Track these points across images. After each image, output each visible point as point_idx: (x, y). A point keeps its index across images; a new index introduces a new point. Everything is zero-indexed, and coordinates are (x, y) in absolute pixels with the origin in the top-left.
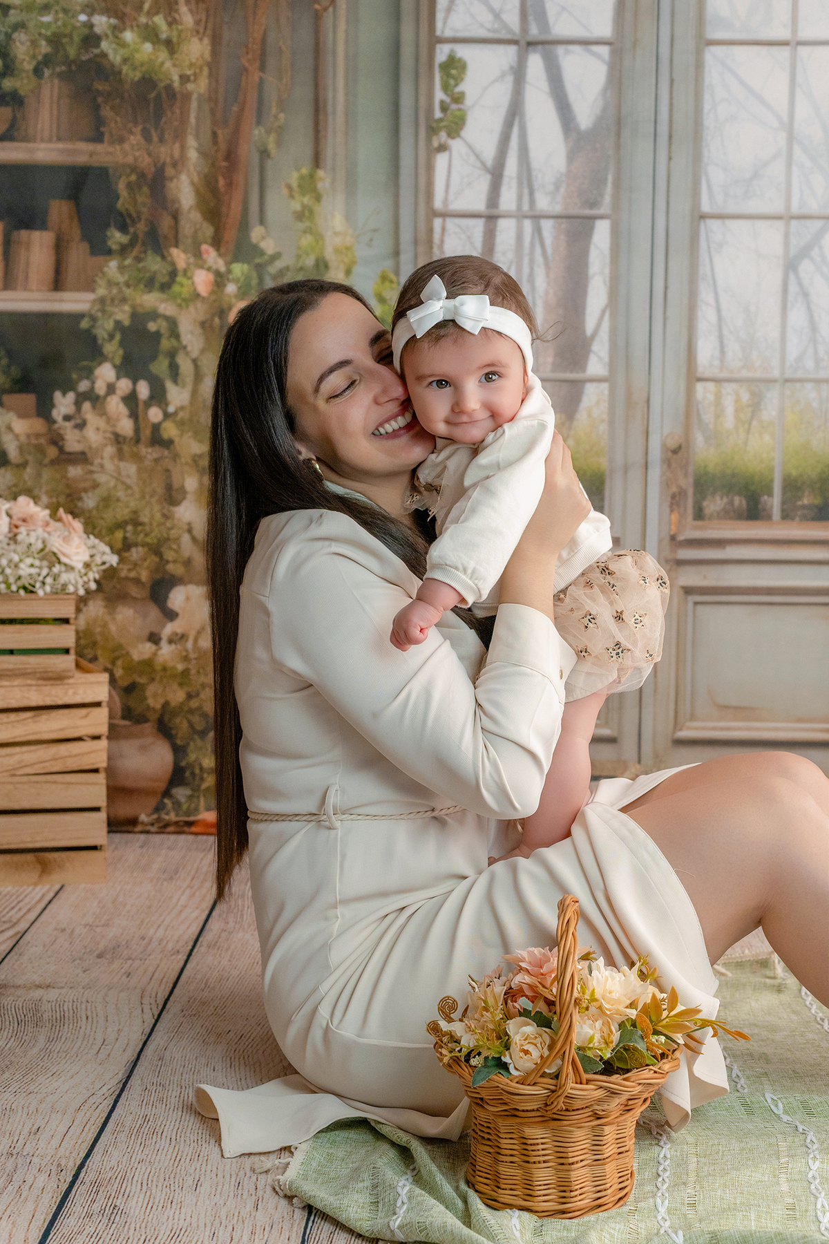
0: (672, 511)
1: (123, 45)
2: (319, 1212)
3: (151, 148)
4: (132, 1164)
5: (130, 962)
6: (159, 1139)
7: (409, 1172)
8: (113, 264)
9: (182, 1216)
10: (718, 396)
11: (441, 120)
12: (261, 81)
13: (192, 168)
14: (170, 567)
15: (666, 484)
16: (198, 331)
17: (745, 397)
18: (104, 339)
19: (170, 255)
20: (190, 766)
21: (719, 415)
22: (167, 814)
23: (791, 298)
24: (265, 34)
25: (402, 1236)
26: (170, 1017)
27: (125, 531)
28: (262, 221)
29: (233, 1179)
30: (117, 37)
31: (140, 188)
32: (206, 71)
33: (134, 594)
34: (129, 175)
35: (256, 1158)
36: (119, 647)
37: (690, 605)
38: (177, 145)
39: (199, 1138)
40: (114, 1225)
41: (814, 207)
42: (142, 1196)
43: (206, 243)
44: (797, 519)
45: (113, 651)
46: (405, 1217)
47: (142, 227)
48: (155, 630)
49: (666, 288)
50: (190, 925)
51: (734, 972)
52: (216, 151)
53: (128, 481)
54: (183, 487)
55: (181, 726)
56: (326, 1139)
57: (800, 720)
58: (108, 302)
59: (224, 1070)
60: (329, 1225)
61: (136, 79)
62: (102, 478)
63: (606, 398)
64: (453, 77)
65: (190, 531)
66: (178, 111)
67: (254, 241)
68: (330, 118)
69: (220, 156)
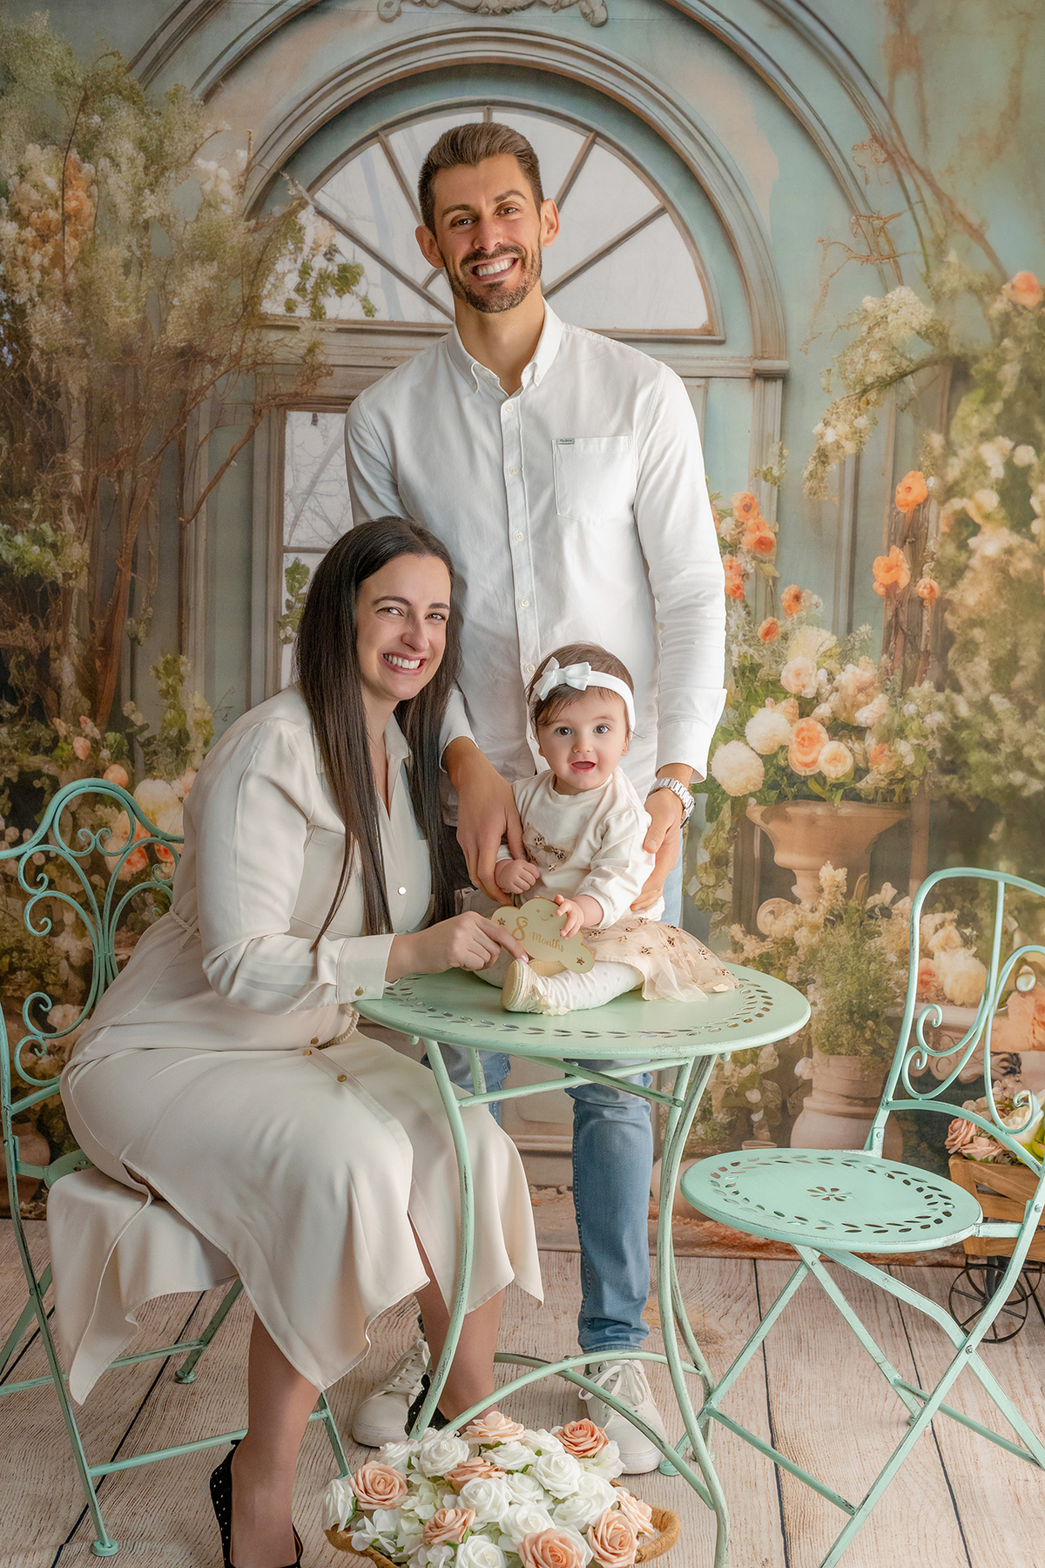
1: (17, 547)
3: (38, 633)
11: (287, 616)
12: (133, 581)
13: (73, 652)
14: (51, 988)
19: (53, 724)
22: (44, 1203)
24: (136, 540)
27: (12, 957)
28: (132, 698)
30: (10, 541)
31: (28, 667)
32: (85, 569)
34: (18, 656)
38: (60, 632)
43: (84, 715)
52: (94, 638)
54: (62, 921)
55: (58, 1126)
61: (26, 576)
64: (298, 581)
65: (67, 958)
67: (126, 714)
68: (192, 612)
69: (97, 643)
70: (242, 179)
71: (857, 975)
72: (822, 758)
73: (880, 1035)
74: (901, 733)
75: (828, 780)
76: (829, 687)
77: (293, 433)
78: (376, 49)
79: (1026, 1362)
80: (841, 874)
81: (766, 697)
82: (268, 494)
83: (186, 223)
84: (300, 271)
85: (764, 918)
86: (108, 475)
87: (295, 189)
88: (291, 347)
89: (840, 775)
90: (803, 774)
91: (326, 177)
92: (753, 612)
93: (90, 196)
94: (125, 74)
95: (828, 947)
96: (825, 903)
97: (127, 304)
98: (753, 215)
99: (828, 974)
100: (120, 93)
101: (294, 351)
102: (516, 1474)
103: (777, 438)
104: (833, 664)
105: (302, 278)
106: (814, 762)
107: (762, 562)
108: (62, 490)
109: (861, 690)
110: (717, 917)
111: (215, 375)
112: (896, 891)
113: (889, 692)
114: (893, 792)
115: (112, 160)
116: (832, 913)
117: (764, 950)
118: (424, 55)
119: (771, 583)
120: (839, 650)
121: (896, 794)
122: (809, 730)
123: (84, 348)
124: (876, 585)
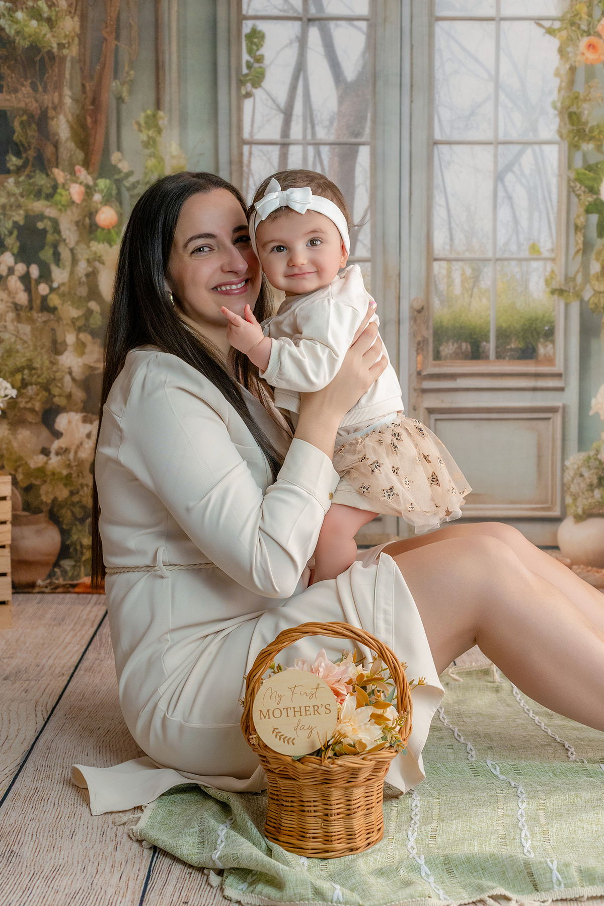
0: (418, 354)
1: (16, 22)
2: (162, 850)
3: (38, 96)
4: (25, 821)
5: (28, 682)
6: (45, 804)
7: (228, 821)
8: (11, 180)
9: (62, 856)
10: (449, 271)
11: (247, 75)
12: (117, 47)
13: (67, 111)
14: (57, 400)
15: (413, 335)
16: (74, 228)
17: (469, 272)
18: (5, 235)
19: (52, 173)
20: (74, 544)
21: (450, 284)
22: (57, 579)
23: (499, 201)
24: (119, 10)
25: (221, 864)
26: (55, 720)
27: (23, 374)
28: (119, 149)
29: (99, 830)
30: (11, 17)
31: (30, 125)
32: (76, 40)
33: (30, 420)
34: (21, 116)
35: (117, 815)
36: (20, 458)
37: (432, 421)
38: (57, 94)
39: (75, 802)
40: (11, 864)
41: (514, 135)
42: (32, 843)
43: (78, 164)
44: (507, 358)
45: (16, 461)
46: (223, 851)
47: (31, 153)
48: (46, 446)
49: (411, 194)
50: (72, 656)
51: (465, 678)
52: (85, 98)
53: (24, 338)
54: (65, 341)
55: (66, 515)
56: (168, 800)
57: (512, 502)
58: (8, 207)
59: (95, 755)
60: (168, 860)
61: (26, 46)
62: (6, 336)
63: (369, 274)
64: (255, 44)
65: (70, 373)
66: (57, 70)
67: (113, 162)
68: (167, 73)
69: (88, 102)
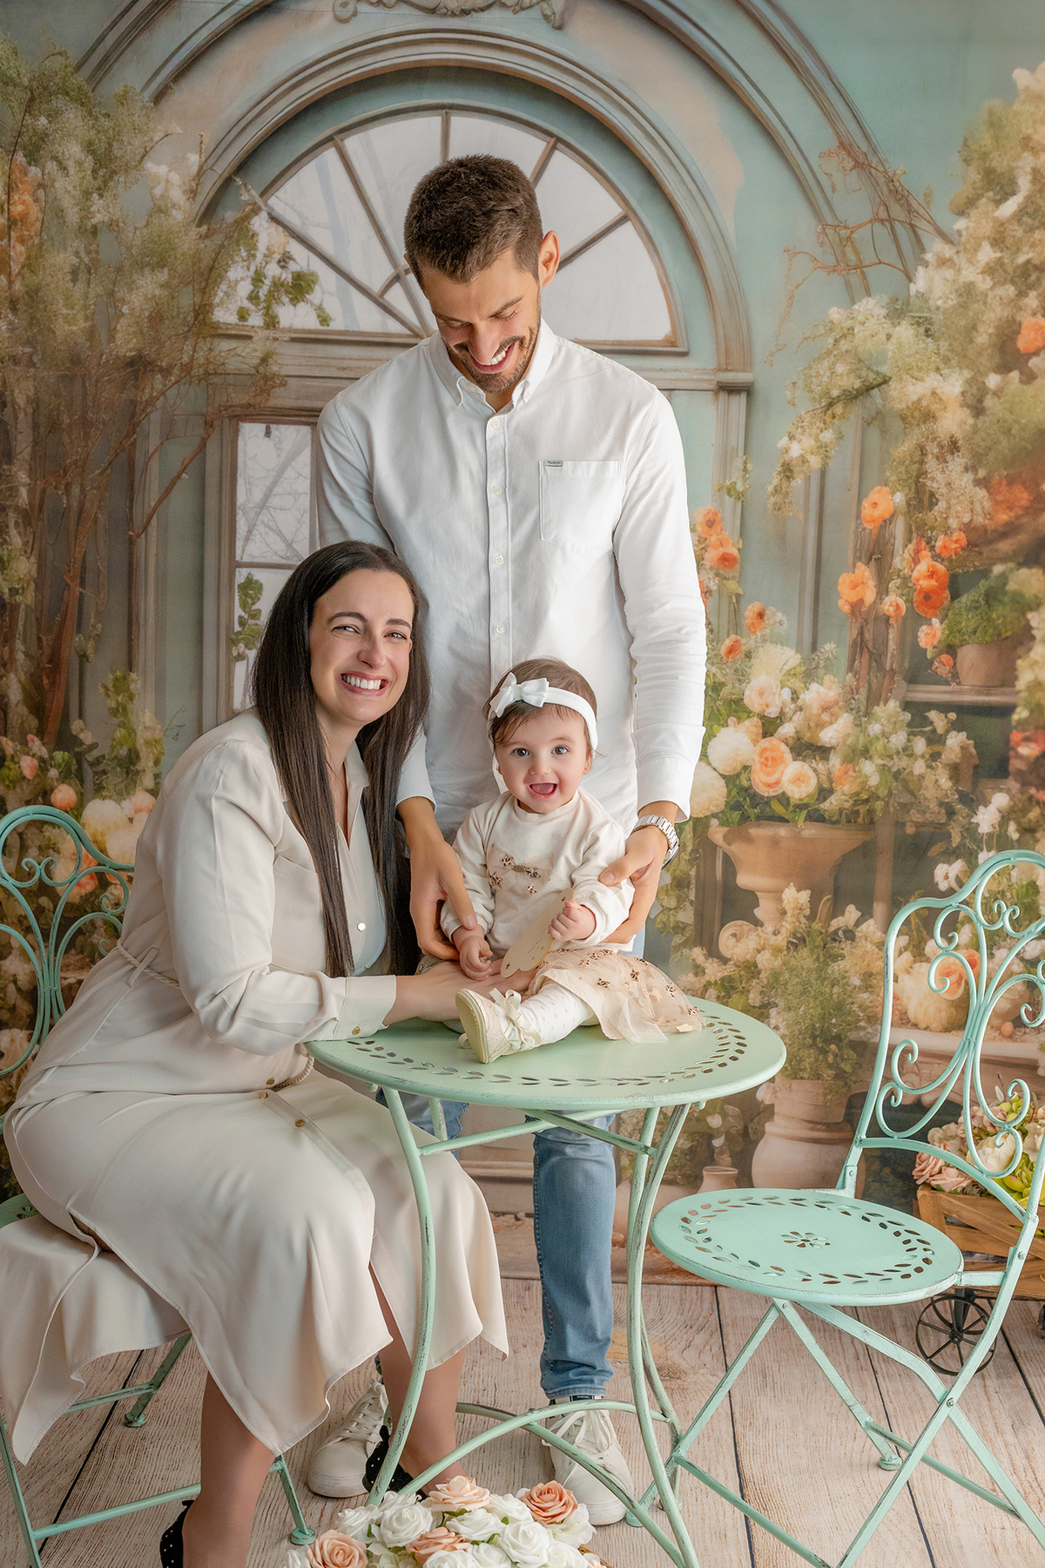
11: (239, 633)
12: (81, 597)
13: (20, 669)
24: (85, 555)
28: (81, 716)
32: (33, 585)
38: (6, 648)
43: (31, 733)
52: (41, 655)
64: (251, 597)
65: (15, 982)
67: (74, 733)
68: (142, 629)
69: (45, 660)
70: (193, 184)
71: (820, 998)
72: (785, 779)
73: (843, 1059)
74: (866, 753)
75: (792, 800)
76: (793, 706)
77: (245, 445)
78: (333, 50)
79: (994, 1397)
80: (804, 896)
81: (729, 716)
82: (220, 509)
83: (136, 229)
84: (253, 279)
85: (726, 940)
86: (56, 488)
87: (248, 193)
88: (244, 357)
89: (804, 796)
90: (766, 795)
91: (280, 183)
92: (716, 630)
93: (36, 201)
94: (72, 74)
95: (791, 970)
96: (787, 926)
97: (75, 312)
98: (718, 226)
99: (790, 997)
100: (67, 94)
101: (247, 361)
102: (482, 1545)
103: (741, 453)
104: (797, 683)
105: (255, 287)
106: (777, 783)
107: (725, 578)
108: (8, 503)
109: (825, 709)
110: (678, 939)
111: (165, 385)
112: (859, 914)
113: (854, 712)
114: (857, 812)
115: (60, 163)
116: (794, 936)
117: (726, 974)
118: (380, 57)
119: (734, 599)
120: (803, 669)
121: (860, 815)
122: (772, 750)
123: (31, 357)
124: (841, 602)
